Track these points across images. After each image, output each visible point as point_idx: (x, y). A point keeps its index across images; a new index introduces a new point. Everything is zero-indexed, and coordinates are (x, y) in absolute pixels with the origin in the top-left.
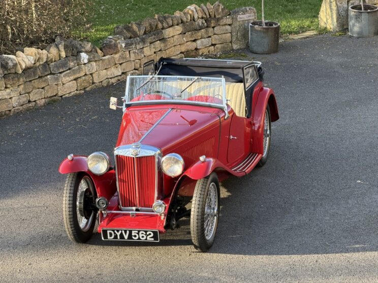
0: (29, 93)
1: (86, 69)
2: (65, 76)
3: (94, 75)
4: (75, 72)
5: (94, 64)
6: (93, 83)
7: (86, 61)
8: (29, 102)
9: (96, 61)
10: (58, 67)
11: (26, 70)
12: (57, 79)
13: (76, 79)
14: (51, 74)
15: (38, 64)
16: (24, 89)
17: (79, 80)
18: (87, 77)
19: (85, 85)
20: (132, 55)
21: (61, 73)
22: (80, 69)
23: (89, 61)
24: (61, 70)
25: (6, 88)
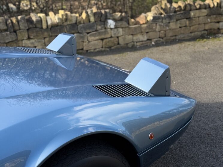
1: (112, 33)
2: (91, 36)
3: (120, 38)
4: (100, 34)
5: (120, 30)
6: (118, 44)
7: (112, 27)
9: (122, 28)
10: (85, 28)
12: (83, 38)
13: (102, 39)
14: (78, 33)
15: (65, 24)
17: (105, 41)
18: (112, 39)
19: (110, 44)
20: (158, 27)
21: (88, 33)
22: (106, 32)
23: (116, 27)
24: (88, 31)
25: (29, 38)
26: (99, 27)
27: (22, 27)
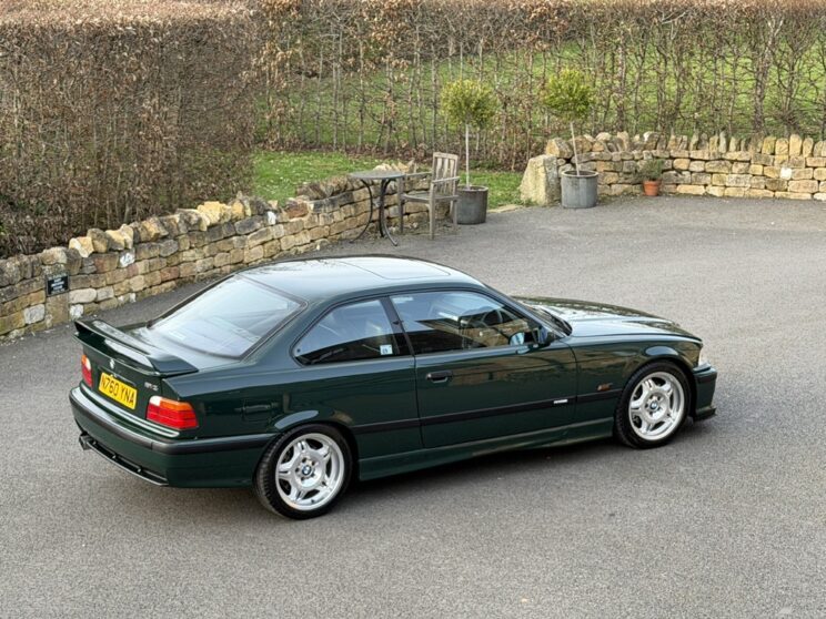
0: (213, 256)
1: (274, 232)
2: (251, 238)
3: (281, 240)
4: (262, 234)
5: (281, 226)
6: (281, 250)
7: (273, 222)
8: (214, 267)
9: (283, 223)
10: (244, 227)
11: (211, 227)
12: (243, 242)
13: (263, 244)
14: (236, 235)
15: (222, 222)
16: (209, 251)
17: (266, 245)
18: (274, 242)
19: (273, 251)
20: (321, 219)
21: (247, 234)
22: (267, 232)
23: (277, 223)
24: (247, 231)
25: (191, 248)
26: (258, 225)
27: (182, 231)
